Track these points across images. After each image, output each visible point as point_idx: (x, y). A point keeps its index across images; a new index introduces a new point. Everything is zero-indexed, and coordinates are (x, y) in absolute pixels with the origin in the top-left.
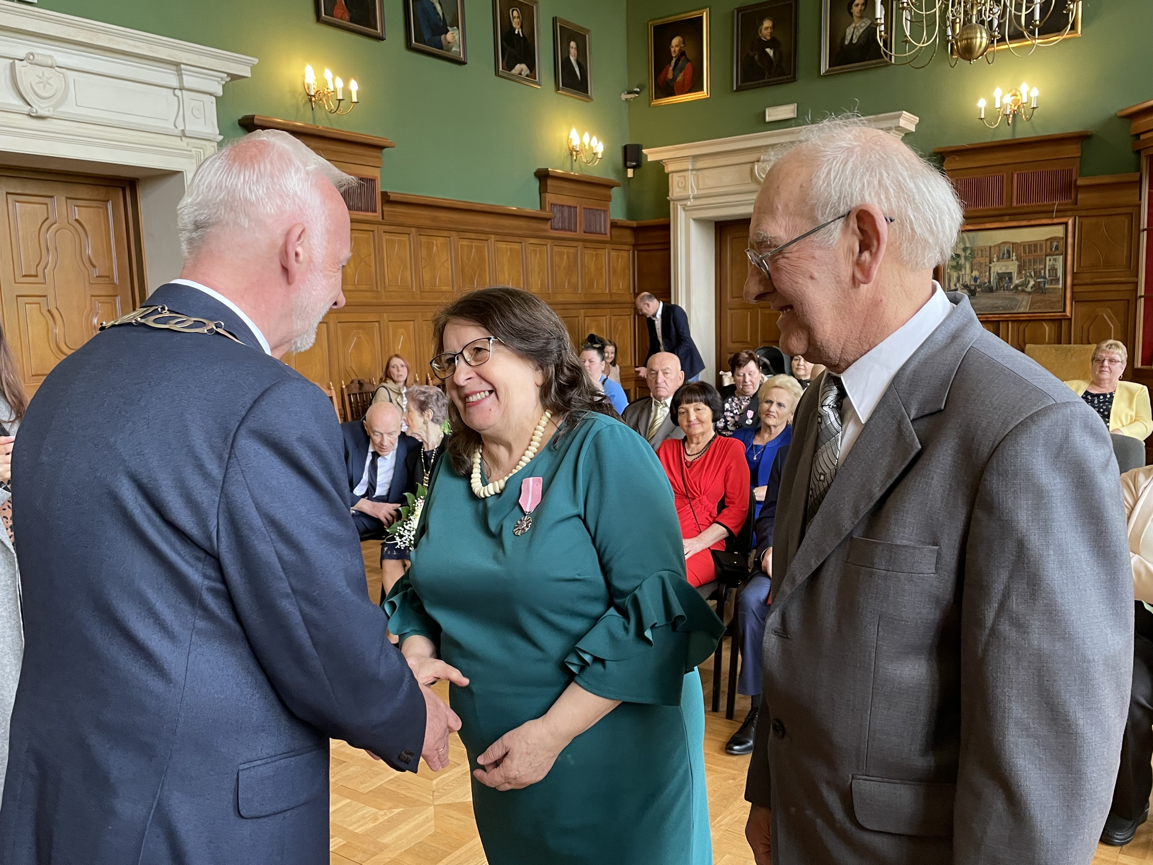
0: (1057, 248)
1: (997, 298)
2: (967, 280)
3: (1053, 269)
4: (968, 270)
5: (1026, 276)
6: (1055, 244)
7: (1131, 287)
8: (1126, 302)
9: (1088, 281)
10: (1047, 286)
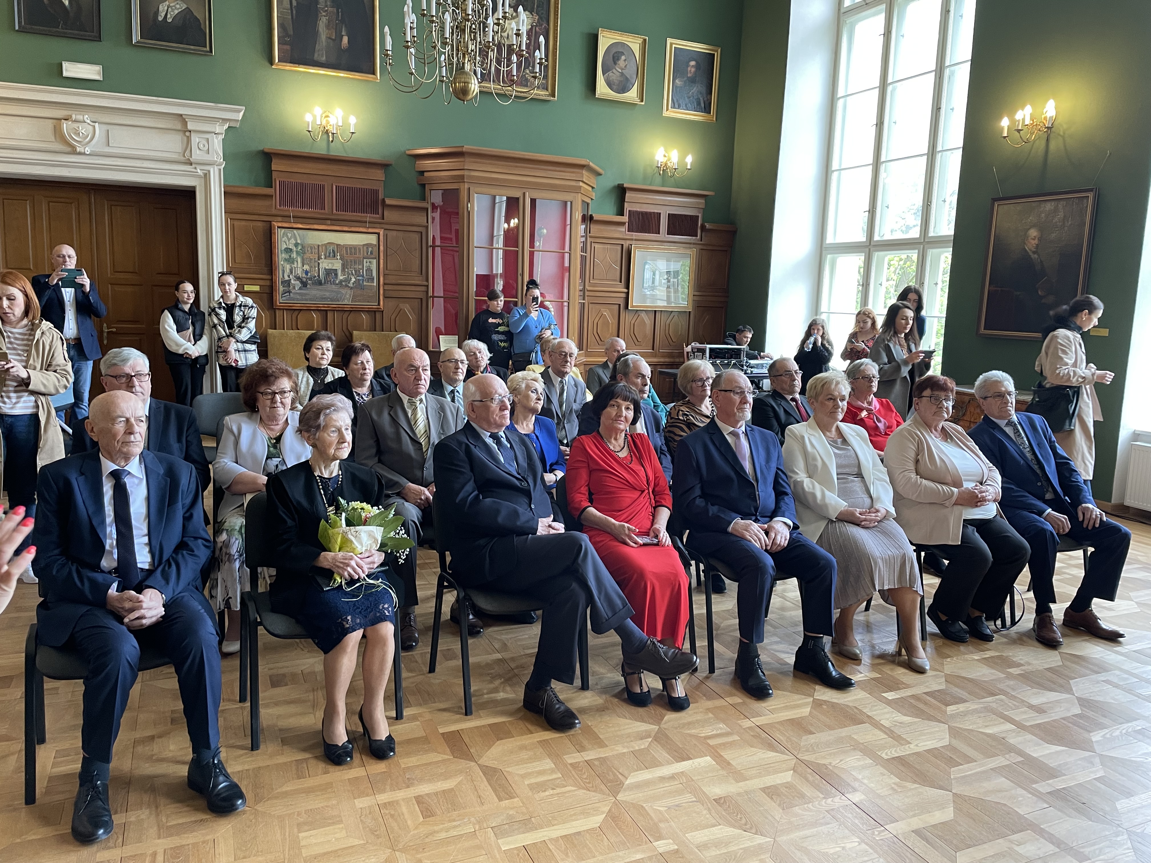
0: (371, 253)
1: (326, 290)
2: (299, 272)
3: (369, 270)
4: (300, 265)
5: (349, 274)
6: (370, 249)
7: (424, 289)
8: (419, 300)
9: (394, 282)
10: (365, 283)
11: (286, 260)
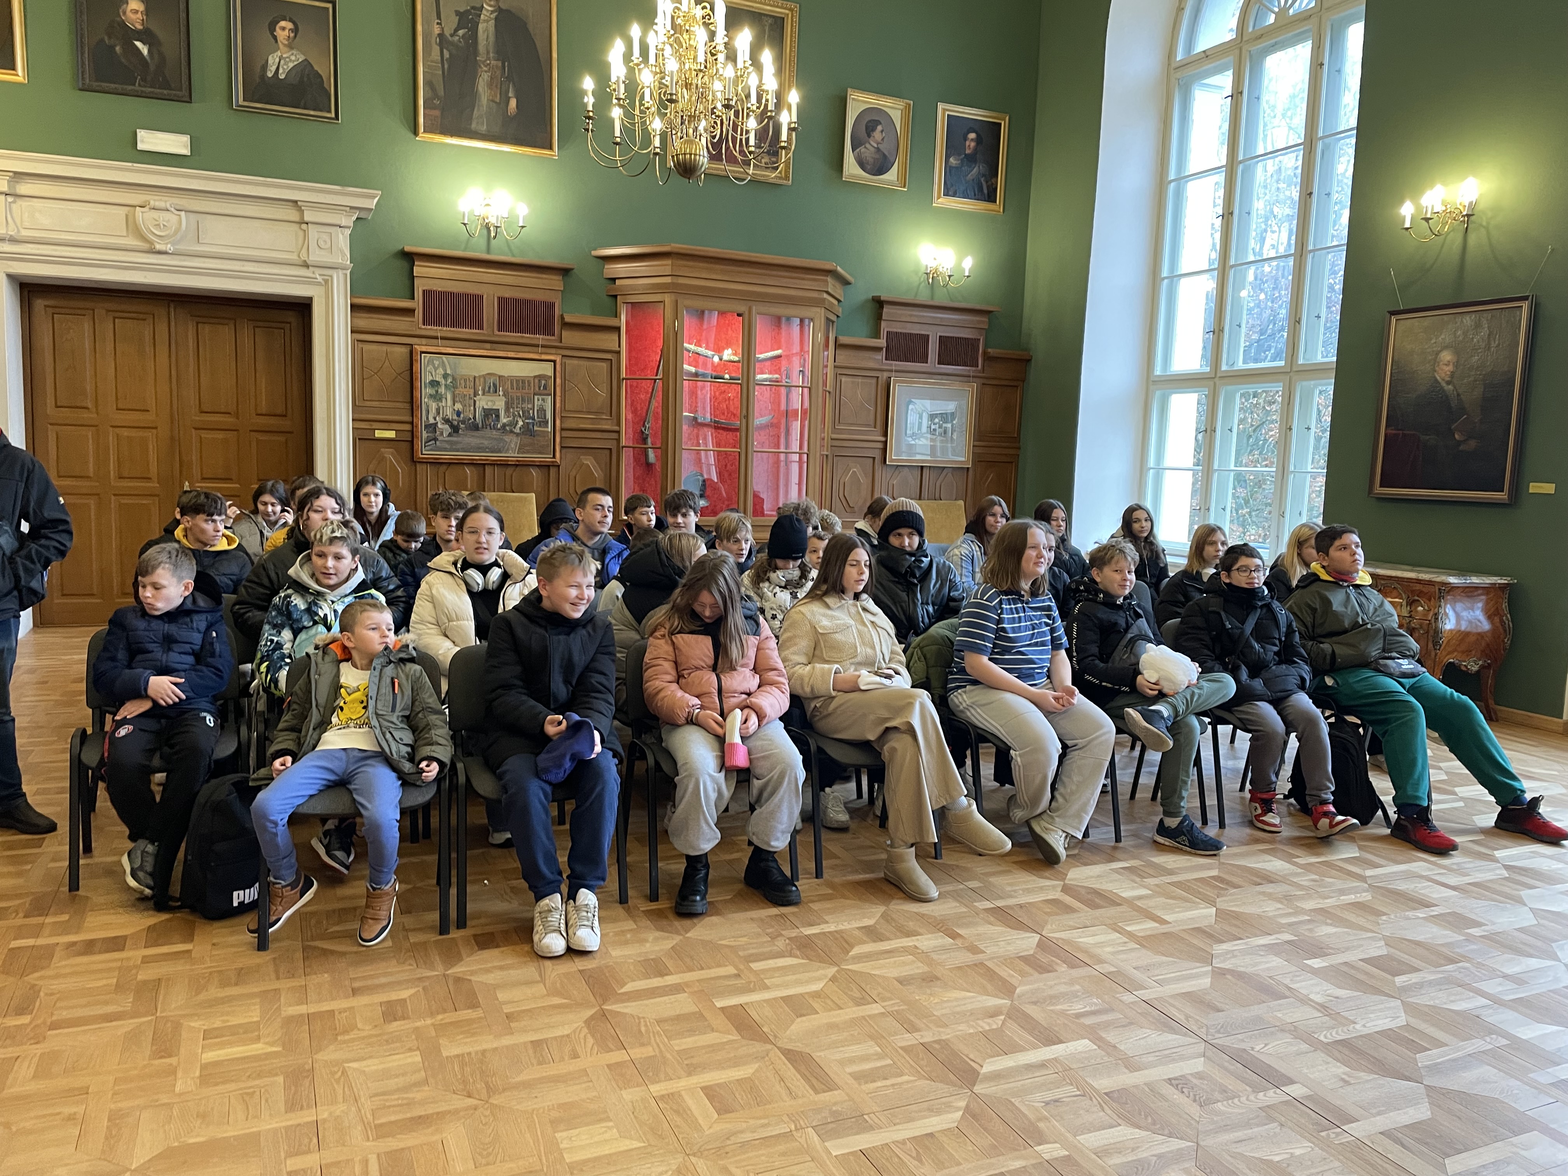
0: (545, 387)
1: (483, 437)
2: (449, 413)
3: (542, 410)
4: (449, 402)
5: (514, 416)
6: (544, 382)
7: (615, 436)
9: (574, 426)
10: (536, 428)
11: (431, 396)
